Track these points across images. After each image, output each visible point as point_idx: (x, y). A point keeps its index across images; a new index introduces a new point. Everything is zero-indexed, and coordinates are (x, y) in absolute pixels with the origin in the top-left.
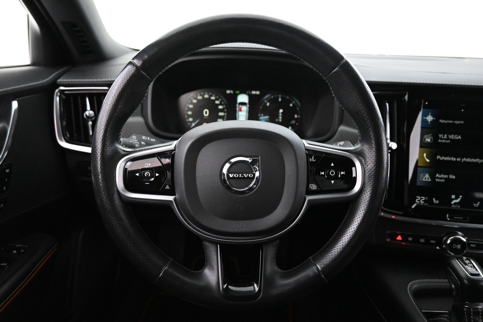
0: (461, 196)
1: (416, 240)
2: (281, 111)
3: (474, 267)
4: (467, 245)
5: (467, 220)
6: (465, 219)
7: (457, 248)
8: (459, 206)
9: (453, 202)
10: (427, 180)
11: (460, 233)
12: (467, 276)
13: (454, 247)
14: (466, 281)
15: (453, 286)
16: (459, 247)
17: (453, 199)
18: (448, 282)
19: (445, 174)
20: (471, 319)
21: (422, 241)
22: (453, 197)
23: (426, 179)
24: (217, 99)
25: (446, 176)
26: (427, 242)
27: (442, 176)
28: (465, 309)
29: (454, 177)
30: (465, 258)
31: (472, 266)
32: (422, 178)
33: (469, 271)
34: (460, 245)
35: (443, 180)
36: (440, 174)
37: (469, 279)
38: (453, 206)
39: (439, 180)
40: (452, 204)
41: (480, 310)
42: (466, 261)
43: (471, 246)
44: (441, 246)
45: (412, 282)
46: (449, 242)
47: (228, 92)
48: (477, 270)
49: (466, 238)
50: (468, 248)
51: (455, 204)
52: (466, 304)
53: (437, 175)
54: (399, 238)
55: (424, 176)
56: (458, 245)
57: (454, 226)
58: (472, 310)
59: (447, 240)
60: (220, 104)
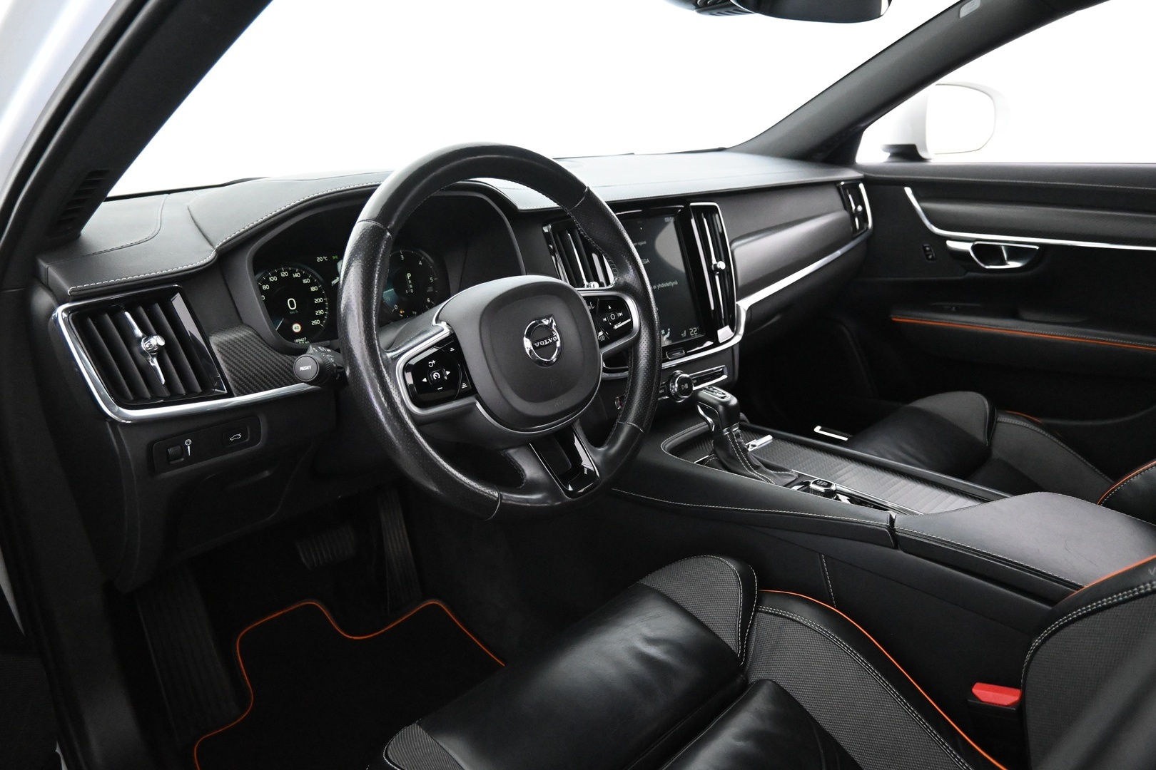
0: (669, 329)
2: (409, 275)
3: (719, 391)
5: (683, 354)
6: (681, 353)
7: (685, 388)
8: (670, 342)
9: (663, 339)
12: (719, 401)
14: (721, 407)
15: (710, 420)
17: (663, 335)
20: (736, 442)
22: (662, 331)
24: (304, 276)
28: (728, 437)
31: (717, 391)
33: (718, 396)
37: (722, 404)
40: (664, 341)
41: (738, 431)
42: (710, 389)
45: (665, 442)
46: (676, 385)
47: (319, 259)
48: (723, 393)
50: (693, 385)
51: (666, 339)
52: (726, 431)
56: (686, 385)
58: (734, 435)
59: (673, 384)
60: (312, 284)
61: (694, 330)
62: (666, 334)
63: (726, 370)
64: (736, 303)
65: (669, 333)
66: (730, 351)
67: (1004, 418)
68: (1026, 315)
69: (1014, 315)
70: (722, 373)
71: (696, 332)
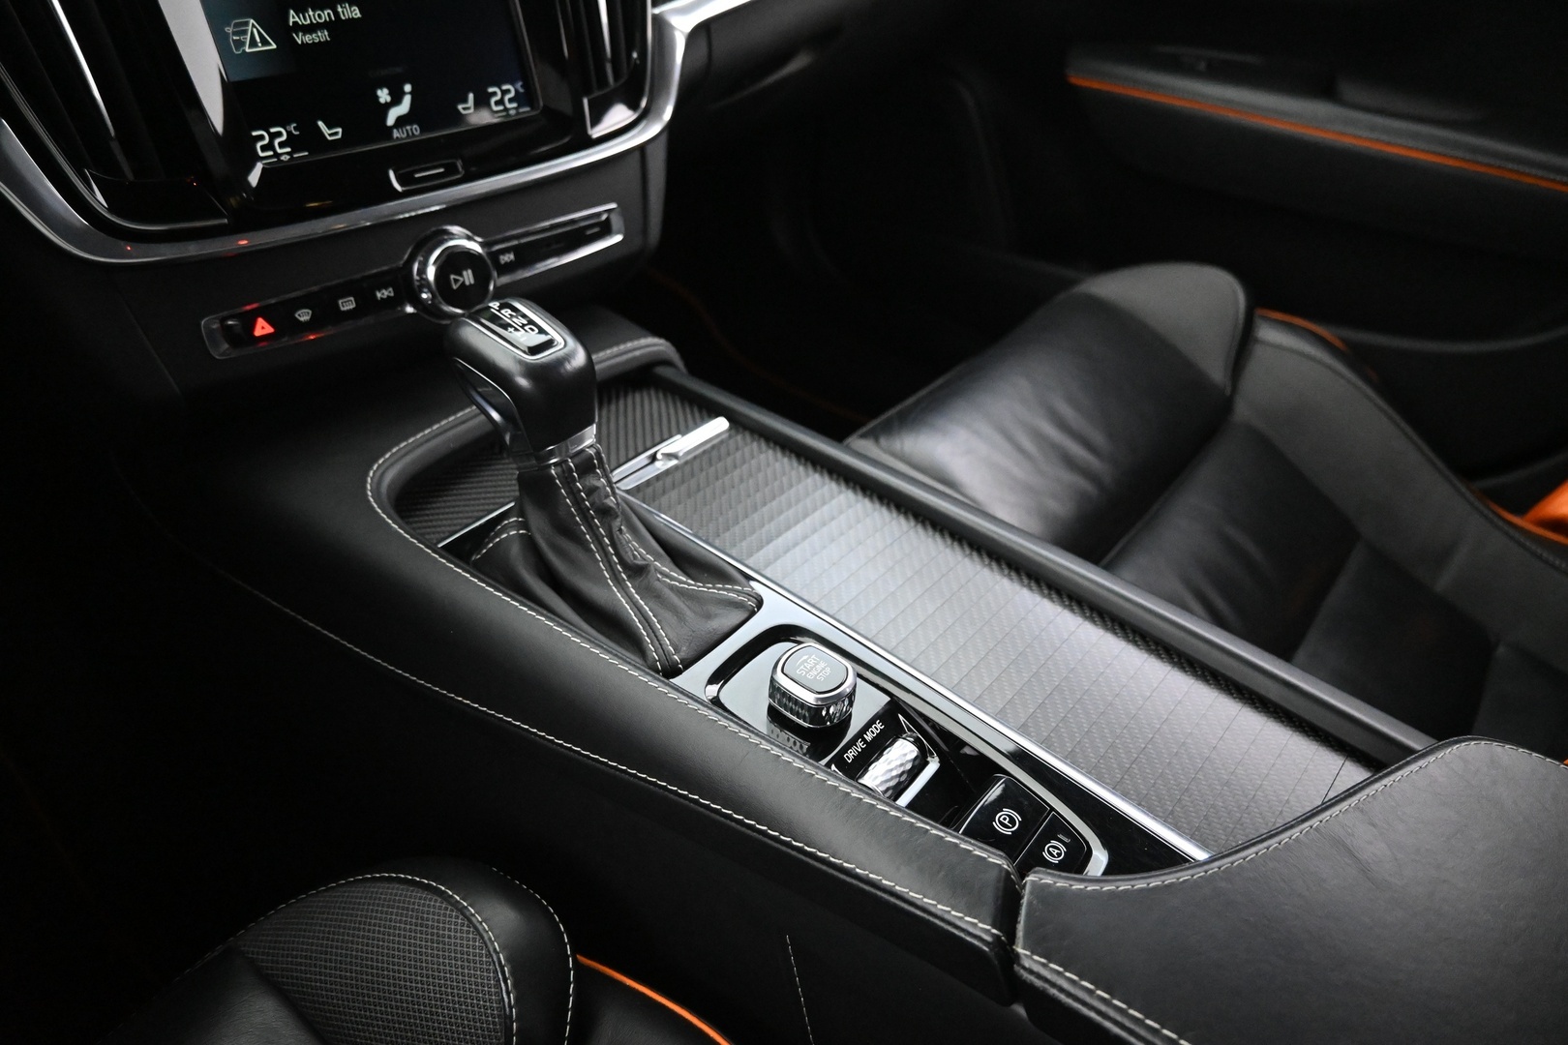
0: (408, 88)
1: (327, 313)
3: (531, 322)
4: (489, 262)
5: (458, 172)
6: (451, 169)
7: (464, 282)
8: (416, 129)
9: (391, 120)
10: (261, 48)
11: (455, 229)
12: (521, 362)
13: (455, 287)
14: (523, 382)
15: (495, 415)
16: (468, 277)
17: (388, 106)
18: (478, 411)
19: (319, 6)
20: (580, 491)
21: (347, 304)
22: (384, 95)
23: (253, 44)
25: (326, 15)
26: (367, 303)
27: (312, 16)
28: (553, 472)
29: (356, 13)
30: (495, 305)
31: (525, 322)
32: (240, 44)
33: (520, 343)
34: (470, 271)
35: (323, 36)
36: (301, 10)
37: (531, 371)
38: (396, 134)
39: (308, 39)
40: (392, 128)
41: (592, 452)
42: (503, 312)
43: (503, 262)
44: (416, 301)
45: (375, 467)
46: (431, 273)
48: (542, 331)
49: (479, 239)
50: (495, 274)
51: (401, 121)
52: (551, 454)
53: (293, 17)
54: (262, 328)
55: (245, 32)
56: (465, 273)
57: (427, 210)
58: (571, 464)
59: (422, 271)
61: (505, 92)
62: (397, 100)
63: (616, 222)
64: (651, 11)
65: (407, 100)
66: (635, 161)
67: (1270, 334)
68: (1349, 90)
69: (1324, 89)
70: (605, 229)
71: (511, 101)
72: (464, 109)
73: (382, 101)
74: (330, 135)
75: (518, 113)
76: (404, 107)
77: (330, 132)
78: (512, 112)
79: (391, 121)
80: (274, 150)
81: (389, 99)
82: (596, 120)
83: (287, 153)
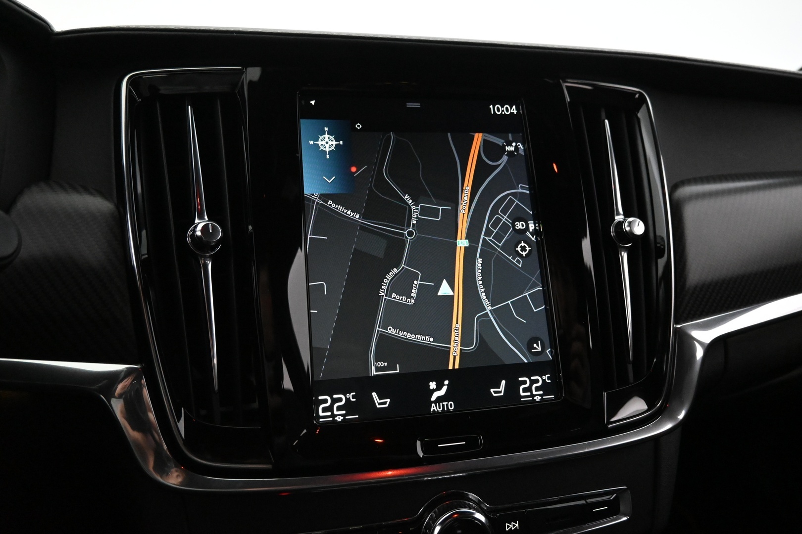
0: (446, 382)
5: (478, 446)
8: (451, 405)
17: (434, 391)
22: (433, 385)
38: (433, 408)
40: (431, 403)
43: (507, 528)
46: (437, 531)
51: (439, 400)
59: (432, 526)
61: (533, 382)
62: (439, 388)
65: (445, 388)
71: (537, 389)
72: (495, 392)
73: (431, 388)
74: (380, 404)
75: (542, 400)
76: (443, 392)
77: (379, 401)
78: (538, 398)
79: (433, 398)
80: (332, 411)
81: (435, 387)
82: (614, 411)
83: (341, 415)
